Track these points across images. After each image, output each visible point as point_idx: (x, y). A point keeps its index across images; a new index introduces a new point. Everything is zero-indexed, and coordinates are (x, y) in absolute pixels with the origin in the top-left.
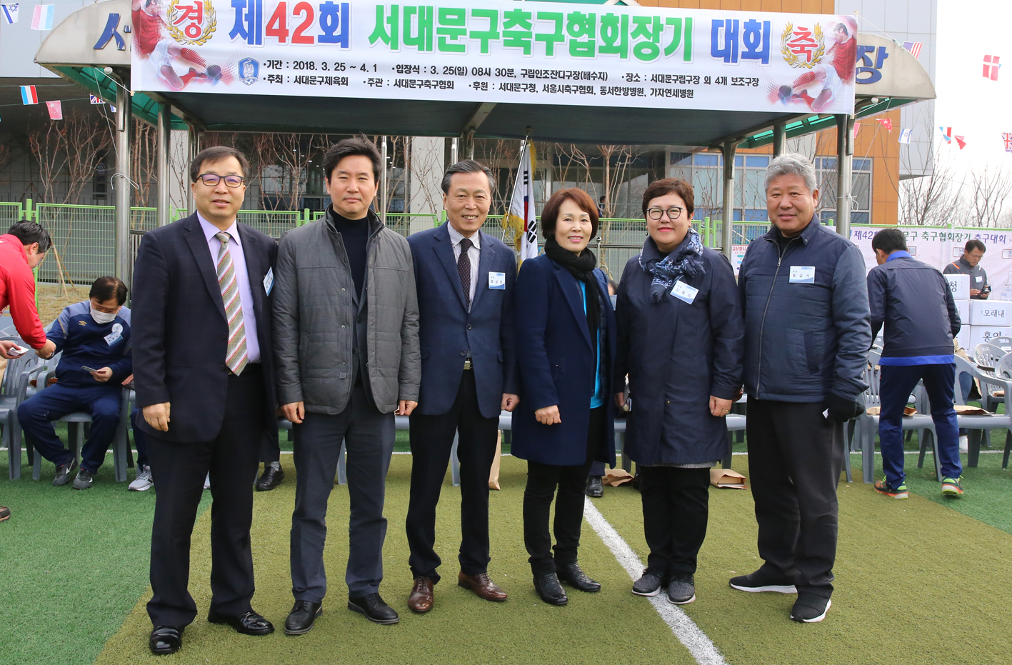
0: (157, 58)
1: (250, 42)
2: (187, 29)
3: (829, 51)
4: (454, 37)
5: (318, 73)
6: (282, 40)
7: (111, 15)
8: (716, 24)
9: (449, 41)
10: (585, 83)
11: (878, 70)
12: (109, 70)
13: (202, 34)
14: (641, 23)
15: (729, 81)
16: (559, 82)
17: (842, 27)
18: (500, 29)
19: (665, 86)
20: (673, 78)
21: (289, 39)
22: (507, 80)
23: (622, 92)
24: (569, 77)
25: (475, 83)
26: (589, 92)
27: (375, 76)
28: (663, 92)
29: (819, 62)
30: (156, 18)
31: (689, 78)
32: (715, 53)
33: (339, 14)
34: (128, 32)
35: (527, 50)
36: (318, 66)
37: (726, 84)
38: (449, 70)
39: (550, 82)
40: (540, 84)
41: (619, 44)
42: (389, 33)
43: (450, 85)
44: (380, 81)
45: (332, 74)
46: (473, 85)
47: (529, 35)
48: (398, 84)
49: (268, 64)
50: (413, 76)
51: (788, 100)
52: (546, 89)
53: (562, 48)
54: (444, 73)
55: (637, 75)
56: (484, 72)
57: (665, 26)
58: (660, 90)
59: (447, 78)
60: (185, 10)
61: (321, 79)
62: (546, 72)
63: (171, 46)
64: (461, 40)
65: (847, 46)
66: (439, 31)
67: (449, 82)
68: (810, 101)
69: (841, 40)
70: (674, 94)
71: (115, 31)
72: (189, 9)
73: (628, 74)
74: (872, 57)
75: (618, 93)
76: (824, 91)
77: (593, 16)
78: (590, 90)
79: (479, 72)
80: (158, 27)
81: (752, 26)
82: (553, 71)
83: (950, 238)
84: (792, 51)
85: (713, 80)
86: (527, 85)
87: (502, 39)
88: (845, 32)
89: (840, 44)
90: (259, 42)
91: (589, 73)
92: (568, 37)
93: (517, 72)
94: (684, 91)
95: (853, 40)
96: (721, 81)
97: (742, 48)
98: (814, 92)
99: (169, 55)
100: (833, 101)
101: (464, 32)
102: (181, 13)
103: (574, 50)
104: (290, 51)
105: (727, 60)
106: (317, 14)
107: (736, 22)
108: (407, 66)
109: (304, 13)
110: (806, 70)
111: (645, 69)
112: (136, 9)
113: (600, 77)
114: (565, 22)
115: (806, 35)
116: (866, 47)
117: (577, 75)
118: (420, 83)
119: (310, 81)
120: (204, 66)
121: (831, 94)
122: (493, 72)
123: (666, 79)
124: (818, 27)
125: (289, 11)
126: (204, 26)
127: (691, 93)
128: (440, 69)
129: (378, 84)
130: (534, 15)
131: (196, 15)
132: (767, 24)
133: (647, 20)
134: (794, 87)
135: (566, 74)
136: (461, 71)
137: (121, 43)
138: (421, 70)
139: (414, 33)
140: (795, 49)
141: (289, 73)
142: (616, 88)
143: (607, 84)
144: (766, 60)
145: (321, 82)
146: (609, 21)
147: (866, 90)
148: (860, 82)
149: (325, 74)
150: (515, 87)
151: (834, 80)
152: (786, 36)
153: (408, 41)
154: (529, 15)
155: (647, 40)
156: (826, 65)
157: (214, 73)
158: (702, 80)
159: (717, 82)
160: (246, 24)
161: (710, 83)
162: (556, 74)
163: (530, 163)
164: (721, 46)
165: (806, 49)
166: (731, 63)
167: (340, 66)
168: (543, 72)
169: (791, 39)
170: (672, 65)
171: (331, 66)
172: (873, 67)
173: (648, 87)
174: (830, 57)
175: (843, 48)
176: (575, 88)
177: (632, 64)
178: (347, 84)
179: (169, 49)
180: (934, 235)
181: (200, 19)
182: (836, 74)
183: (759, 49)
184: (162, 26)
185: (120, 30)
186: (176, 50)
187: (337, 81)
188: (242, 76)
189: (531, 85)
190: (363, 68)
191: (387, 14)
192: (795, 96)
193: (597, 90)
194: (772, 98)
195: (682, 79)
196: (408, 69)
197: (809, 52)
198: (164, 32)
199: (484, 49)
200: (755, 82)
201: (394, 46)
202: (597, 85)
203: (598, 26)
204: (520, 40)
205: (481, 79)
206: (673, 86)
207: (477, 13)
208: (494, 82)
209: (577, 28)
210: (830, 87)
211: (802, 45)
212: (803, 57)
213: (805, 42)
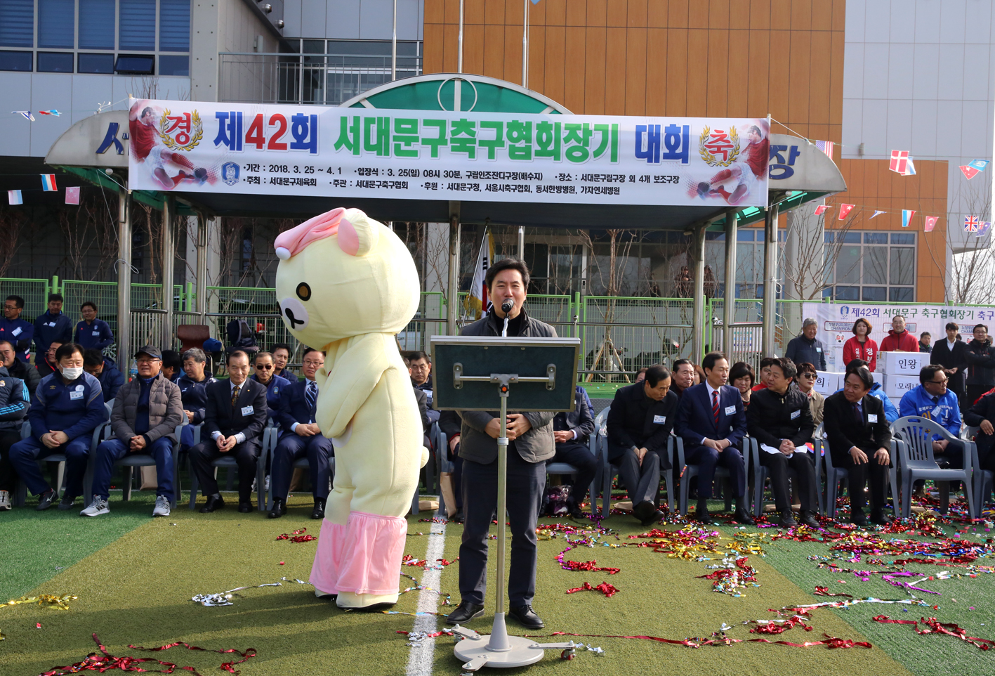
0: (152, 161)
1: (232, 148)
2: (178, 137)
3: (744, 151)
4: (408, 144)
5: (291, 175)
6: (260, 146)
7: (111, 124)
8: (639, 131)
9: (403, 147)
10: (523, 182)
11: (791, 167)
12: (110, 171)
13: (191, 142)
14: (573, 129)
15: (652, 179)
16: (499, 182)
17: (755, 128)
18: (448, 136)
19: (594, 184)
20: (601, 177)
21: (266, 145)
22: (454, 180)
23: (556, 190)
24: (508, 177)
25: (426, 184)
26: (526, 191)
27: (339, 177)
28: (592, 189)
29: (735, 161)
30: (150, 127)
31: (616, 177)
32: (639, 155)
33: (309, 124)
34: (126, 138)
35: (472, 154)
36: (291, 169)
37: (649, 181)
38: (403, 172)
39: (492, 182)
40: (483, 184)
41: (553, 148)
42: (351, 140)
43: (405, 185)
44: (344, 182)
45: (303, 176)
46: (424, 185)
47: (474, 141)
48: (360, 184)
49: (247, 167)
50: (372, 178)
51: (706, 195)
52: (488, 188)
53: (502, 152)
54: (399, 175)
55: (569, 175)
56: (434, 173)
57: (593, 132)
58: (589, 187)
59: (401, 179)
60: (176, 120)
61: (293, 181)
62: (488, 173)
63: (163, 152)
64: (414, 146)
65: (761, 146)
66: (395, 138)
67: (404, 182)
68: (726, 195)
69: (755, 141)
70: (602, 191)
71: (115, 138)
72: (179, 119)
73: (561, 175)
74: (785, 155)
75: (552, 191)
76: (739, 187)
77: (529, 124)
78: (527, 188)
79: (429, 173)
80: (152, 135)
81: (672, 131)
82: (494, 173)
83: (951, 316)
84: (710, 151)
85: (637, 179)
86: (471, 185)
87: (449, 145)
88: (759, 133)
89: (754, 144)
90: (240, 148)
91: (526, 174)
92: (508, 143)
93: (463, 173)
94: (611, 189)
95: (766, 140)
96: (644, 179)
97: (664, 150)
98: (730, 187)
99: (161, 160)
100: (748, 195)
101: (416, 139)
102: (172, 123)
103: (513, 155)
104: (267, 155)
105: (650, 161)
106: (290, 124)
107: (658, 127)
108: (367, 169)
109: (278, 123)
110: (723, 168)
111: (576, 169)
112: (133, 119)
113: (536, 177)
114: (505, 130)
115: (722, 138)
116: (779, 146)
117: (515, 176)
118: (379, 183)
119: (283, 182)
120: (192, 169)
121: (746, 190)
122: (442, 174)
123: (594, 178)
124: (733, 129)
125: (266, 122)
126: (192, 135)
127: (617, 190)
128: (396, 172)
129: (343, 185)
130: (478, 125)
131: (185, 124)
132: (686, 128)
133: (578, 127)
134: (712, 183)
135: (506, 175)
136: (414, 173)
137: (120, 148)
138: (380, 172)
139: (374, 141)
140: (712, 149)
141: (265, 175)
142: (551, 186)
143: (542, 183)
144: (685, 160)
145: (293, 183)
146: (544, 127)
147: (780, 184)
148: (773, 177)
149: (297, 176)
150: (461, 187)
151: (749, 176)
152: (704, 138)
153: (369, 147)
154: (473, 124)
155: (577, 144)
156: (742, 162)
157: (201, 175)
158: (627, 179)
159: (641, 180)
160: (228, 133)
161: (634, 181)
162: (497, 175)
163: (489, 250)
164: (644, 149)
165: (722, 149)
166: (653, 163)
167: (310, 169)
168: (486, 174)
169: (709, 141)
170: (601, 166)
171: (302, 170)
172: (786, 164)
173: (578, 185)
174: (746, 156)
175: (756, 148)
176: (514, 187)
177: (565, 166)
178: (315, 185)
179: (161, 154)
180: (935, 312)
181: (188, 128)
182: (750, 171)
183: (679, 150)
184: (156, 134)
185: (119, 137)
186: (168, 155)
187: (307, 182)
188: (225, 177)
189: (475, 185)
190: (330, 171)
191: (350, 124)
192: (713, 191)
193: (533, 188)
194: (691, 194)
195: (609, 178)
196: (368, 171)
197: (725, 152)
198: (158, 139)
199: (434, 153)
200: (676, 179)
201: (356, 152)
202: (533, 184)
203: (534, 133)
204: (465, 146)
205: (431, 180)
206: (602, 184)
207: (428, 123)
208: (443, 182)
209: (515, 134)
210: (745, 182)
211: (719, 146)
212: (720, 157)
213: (721, 143)
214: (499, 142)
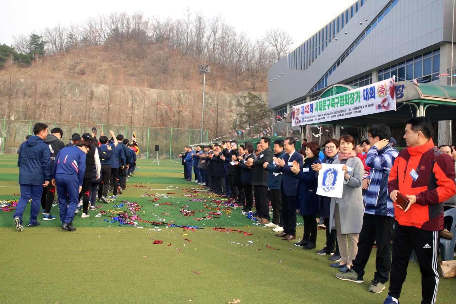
1: (303, 114)
3: (389, 91)
5: (310, 119)
8: (364, 90)
9: (324, 108)
15: (368, 106)
18: (331, 103)
19: (356, 110)
20: (357, 108)
21: (307, 112)
22: (332, 115)
27: (316, 118)
28: (356, 112)
29: (386, 95)
30: (295, 112)
32: (365, 99)
33: (312, 106)
35: (334, 108)
36: (310, 117)
39: (338, 114)
40: (336, 115)
41: (348, 101)
42: (317, 108)
45: (312, 119)
46: (327, 118)
47: (334, 103)
48: (319, 119)
49: (305, 118)
51: (380, 109)
53: (339, 105)
55: (351, 109)
57: (355, 94)
59: (324, 117)
64: (326, 107)
65: (393, 87)
66: (323, 106)
68: (385, 107)
73: (349, 109)
74: (401, 89)
75: (348, 114)
76: (388, 104)
77: (343, 95)
78: (343, 115)
79: (328, 114)
81: (371, 89)
84: (380, 93)
87: (331, 105)
88: (392, 83)
89: (391, 87)
92: (340, 102)
93: (333, 113)
94: (359, 111)
95: (394, 85)
97: (370, 96)
98: (386, 105)
100: (390, 106)
101: (326, 105)
103: (341, 106)
104: (307, 115)
105: (367, 100)
106: (310, 107)
107: (368, 88)
109: (308, 107)
110: (384, 98)
112: (293, 111)
113: (345, 111)
114: (339, 99)
115: (382, 87)
116: (399, 86)
117: (342, 111)
118: (321, 118)
119: (309, 121)
121: (390, 104)
122: (330, 114)
124: (385, 84)
128: (323, 115)
129: (316, 120)
131: (298, 110)
132: (374, 87)
133: (352, 93)
134: (381, 104)
135: (340, 111)
136: (325, 115)
141: (307, 120)
143: (347, 112)
144: (375, 98)
146: (346, 95)
147: (400, 100)
150: (333, 117)
151: (390, 99)
152: (378, 89)
153: (320, 109)
154: (334, 99)
155: (352, 99)
156: (388, 95)
157: (300, 121)
158: (362, 107)
159: (365, 107)
160: (303, 111)
162: (338, 112)
164: (365, 97)
167: (312, 117)
169: (380, 89)
170: (356, 104)
172: (401, 92)
173: (353, 111)
174: (388, 93)
177: (350, 106)
178: (313, 121)
182: (391, 97)
183: (373, 95)
186: (296, 118)
188: (302, 121)
190: (316, 116)
191: (317, 104)
192: (382, 107)
193: (345, 114)
194: (377, 109)
195: (359, 108)
196: (320, 116)
197: (384, 92)
198: (295, 115)
199: (329, 108)
200: (372, 105)
201: (318, 111)
202: (344, 113)
203: (344, 97)
204: (333, 106)
205: (328, 116)
206: (358, 110)
207: (328, 100)
208: (330, 116)
209: (341, 99)
210: (390, 102)
211: (382, 90)
212: (382, 94)
213: (383, 90)
214: (338, 103)
